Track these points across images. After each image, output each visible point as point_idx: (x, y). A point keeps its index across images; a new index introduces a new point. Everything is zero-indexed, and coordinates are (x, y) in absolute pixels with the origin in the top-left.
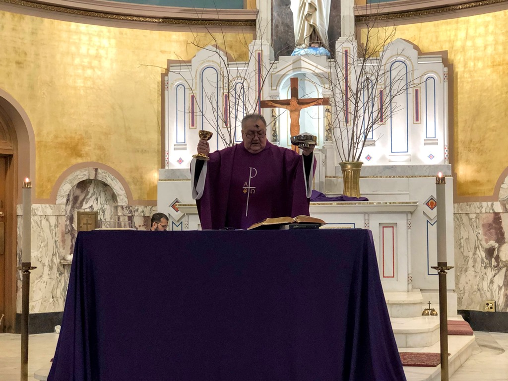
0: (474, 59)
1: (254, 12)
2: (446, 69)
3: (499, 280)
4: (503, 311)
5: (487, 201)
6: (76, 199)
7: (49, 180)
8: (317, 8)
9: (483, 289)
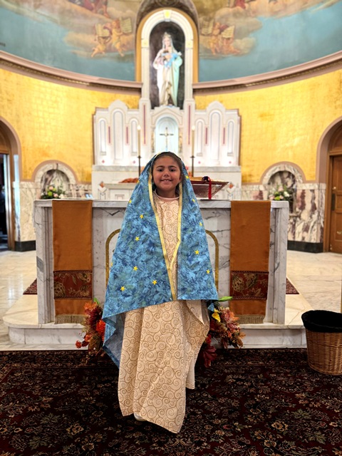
0: (253, 113)
1: (141, 84)
2: (239, 118)
5: (256, 185)
6: (46, 180)
8: (172, 85)
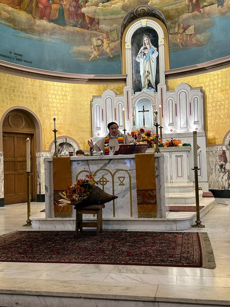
0: (214, 89)
1: (126, 75)
2: (202, 94)
3: (226, 177)
4: (228, 189)
5: (220, 146)
6: (59, 150)
7: (48, 143)
8: (151, 73)
9: (219, 181)
